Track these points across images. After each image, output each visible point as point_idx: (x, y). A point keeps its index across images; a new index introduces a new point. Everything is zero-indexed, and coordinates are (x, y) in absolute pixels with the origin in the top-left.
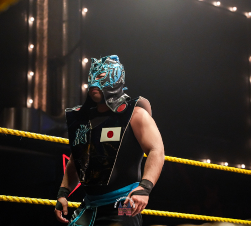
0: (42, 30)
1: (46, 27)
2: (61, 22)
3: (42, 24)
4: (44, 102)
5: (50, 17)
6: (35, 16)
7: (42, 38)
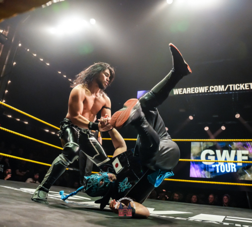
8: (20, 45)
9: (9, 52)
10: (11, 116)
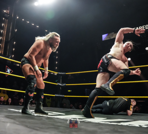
0: (4, 34)
1: (5, 33)
2: (10, 32)
3: (4, 32)
4: (3, 52)
5: (6, 31)
6: (3, 30)
7: (4, 36)
8: (18, 17)
9: (12, 23)
10: (19, 65)
